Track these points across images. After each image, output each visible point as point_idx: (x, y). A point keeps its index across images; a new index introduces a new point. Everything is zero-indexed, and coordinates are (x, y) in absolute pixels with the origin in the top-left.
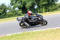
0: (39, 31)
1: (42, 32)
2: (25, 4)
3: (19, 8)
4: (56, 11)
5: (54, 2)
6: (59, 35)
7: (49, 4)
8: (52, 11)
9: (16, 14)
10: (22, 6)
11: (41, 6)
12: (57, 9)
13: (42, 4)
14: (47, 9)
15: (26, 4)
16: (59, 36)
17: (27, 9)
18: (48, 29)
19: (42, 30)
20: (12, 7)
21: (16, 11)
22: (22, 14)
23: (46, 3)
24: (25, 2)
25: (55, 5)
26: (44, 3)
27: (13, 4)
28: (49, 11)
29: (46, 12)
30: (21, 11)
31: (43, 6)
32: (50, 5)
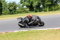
3: (27, 6)
4: (58, 11)
5: (57, 3)
6: (59, 36)
8: (54, 11)
9: (24, 11)
10: (29, 5)
11: (45, 6)
12: (59, 9)
13: (46, 4)
14: (51, 8)
17: (33, 8)
19: (44, 29)
20: (21, 5)
21: (24, 9)
22: (29, 12)
23: (50, 3)
26: (48, 3)
27: (22, 3)
28: (52, 10)
29: (49, 11)
30: (28, 9)
31: (47, 6)
32: (53, 6)
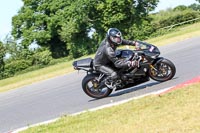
0: (109, 109)
1: (117, 111)
2: (56, 28)
7: (129, 18)
15: (59, 27)
16: (169, 116)
18: (135, 98)
24: (57, 22)
25: (149, 20)
